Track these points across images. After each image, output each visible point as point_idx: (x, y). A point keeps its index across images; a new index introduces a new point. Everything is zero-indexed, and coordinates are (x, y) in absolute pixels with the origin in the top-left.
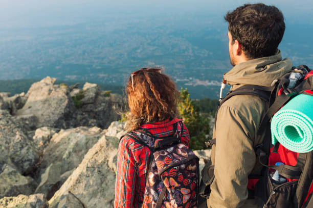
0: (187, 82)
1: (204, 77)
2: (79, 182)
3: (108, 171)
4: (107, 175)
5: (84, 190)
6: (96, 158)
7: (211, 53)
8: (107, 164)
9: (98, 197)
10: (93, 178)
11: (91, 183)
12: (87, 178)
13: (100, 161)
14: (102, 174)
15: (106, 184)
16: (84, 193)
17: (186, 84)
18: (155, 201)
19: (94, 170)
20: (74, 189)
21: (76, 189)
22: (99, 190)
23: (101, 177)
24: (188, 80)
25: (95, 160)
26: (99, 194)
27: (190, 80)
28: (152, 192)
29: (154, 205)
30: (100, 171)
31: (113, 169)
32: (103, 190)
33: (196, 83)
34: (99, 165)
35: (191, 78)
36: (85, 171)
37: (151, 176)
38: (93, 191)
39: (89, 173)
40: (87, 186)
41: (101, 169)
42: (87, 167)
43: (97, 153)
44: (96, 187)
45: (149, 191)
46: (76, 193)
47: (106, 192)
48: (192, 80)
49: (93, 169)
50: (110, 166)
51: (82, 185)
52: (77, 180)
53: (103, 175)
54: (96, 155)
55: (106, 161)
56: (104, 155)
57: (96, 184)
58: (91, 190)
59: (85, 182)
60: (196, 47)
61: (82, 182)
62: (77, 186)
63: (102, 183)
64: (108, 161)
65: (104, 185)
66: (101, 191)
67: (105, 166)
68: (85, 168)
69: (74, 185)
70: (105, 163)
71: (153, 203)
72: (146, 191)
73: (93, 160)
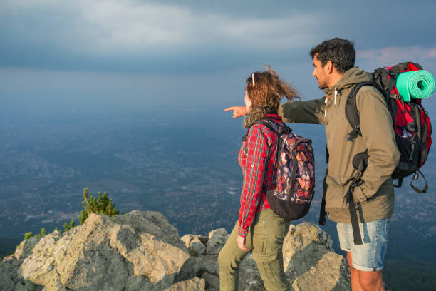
0: (45, 218)
1: (71, 207)
2: (79, 272)
3: (112, 253)
4: (111, 259)
5: (87, 281)
6: (93, 239)
7: (79, 172)
8: (109, 244)
9: (105, 287)
10: (95, 264)
11: (95, 271)
12: (88, 266)
13: (99, 242)
14: (104, 258)
15: (112, 270)
16: (88, 285)
17: (44, 222)
18: (290, 178)
19: (94, 254)
20: (73, 283)
21: (76, 282)
22: (105, 279)
23: (105, 261)
24: (46, 215)
25: (93, 242)
26: (106, 284)
27: (50, 215)
28: (286, 170)
29: (289, 182)
30: (101, 255)
31: (117, 249)
32: (110, 277)
33: (60, 217)
34: (98, 247)
35: (50, 212)
36: (82, 257)
37: (283, 155)
38: (98, 281)
39: (89, 258)
40: (90, 275)
41: (102, 252)
42: (85, 252)
43: (92, 233)
44: (101, 276)
45: (282, 170)
46: (77, 288)
47: (113, 280)
48: (53, 214)
49: (92, 253)
50: (114, 246)
51: (83, 275)
52: (75, 270)
53: (106, 260)
54: (92, 235)
55: (107, 241)
56: (103, 233)
57: (101, 272)
58: (95, 279)
59: (86, 271)
60: (55, 166)
61: (83, 271)
62: (76, 277)
63: (107, 269)
64: (109, 240)
65: (109, 272)
66: (107, 280)
67: (106, 247)
68: (82, 253)
69: (72, 278)
70: (105, 243)
71: (288, 180)
72: (279, 172)
73: (89, 242)
